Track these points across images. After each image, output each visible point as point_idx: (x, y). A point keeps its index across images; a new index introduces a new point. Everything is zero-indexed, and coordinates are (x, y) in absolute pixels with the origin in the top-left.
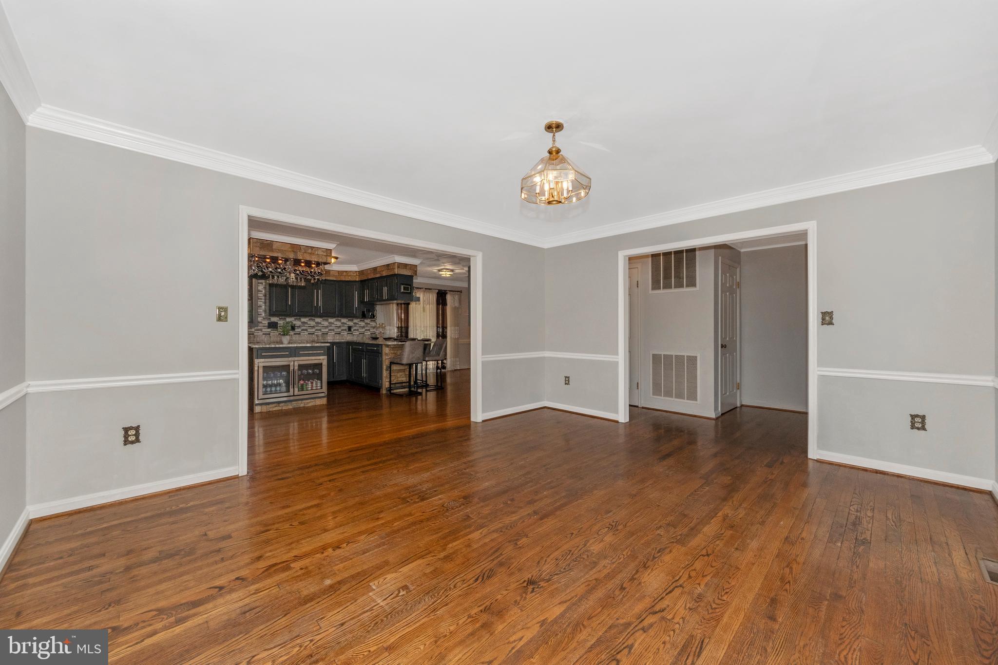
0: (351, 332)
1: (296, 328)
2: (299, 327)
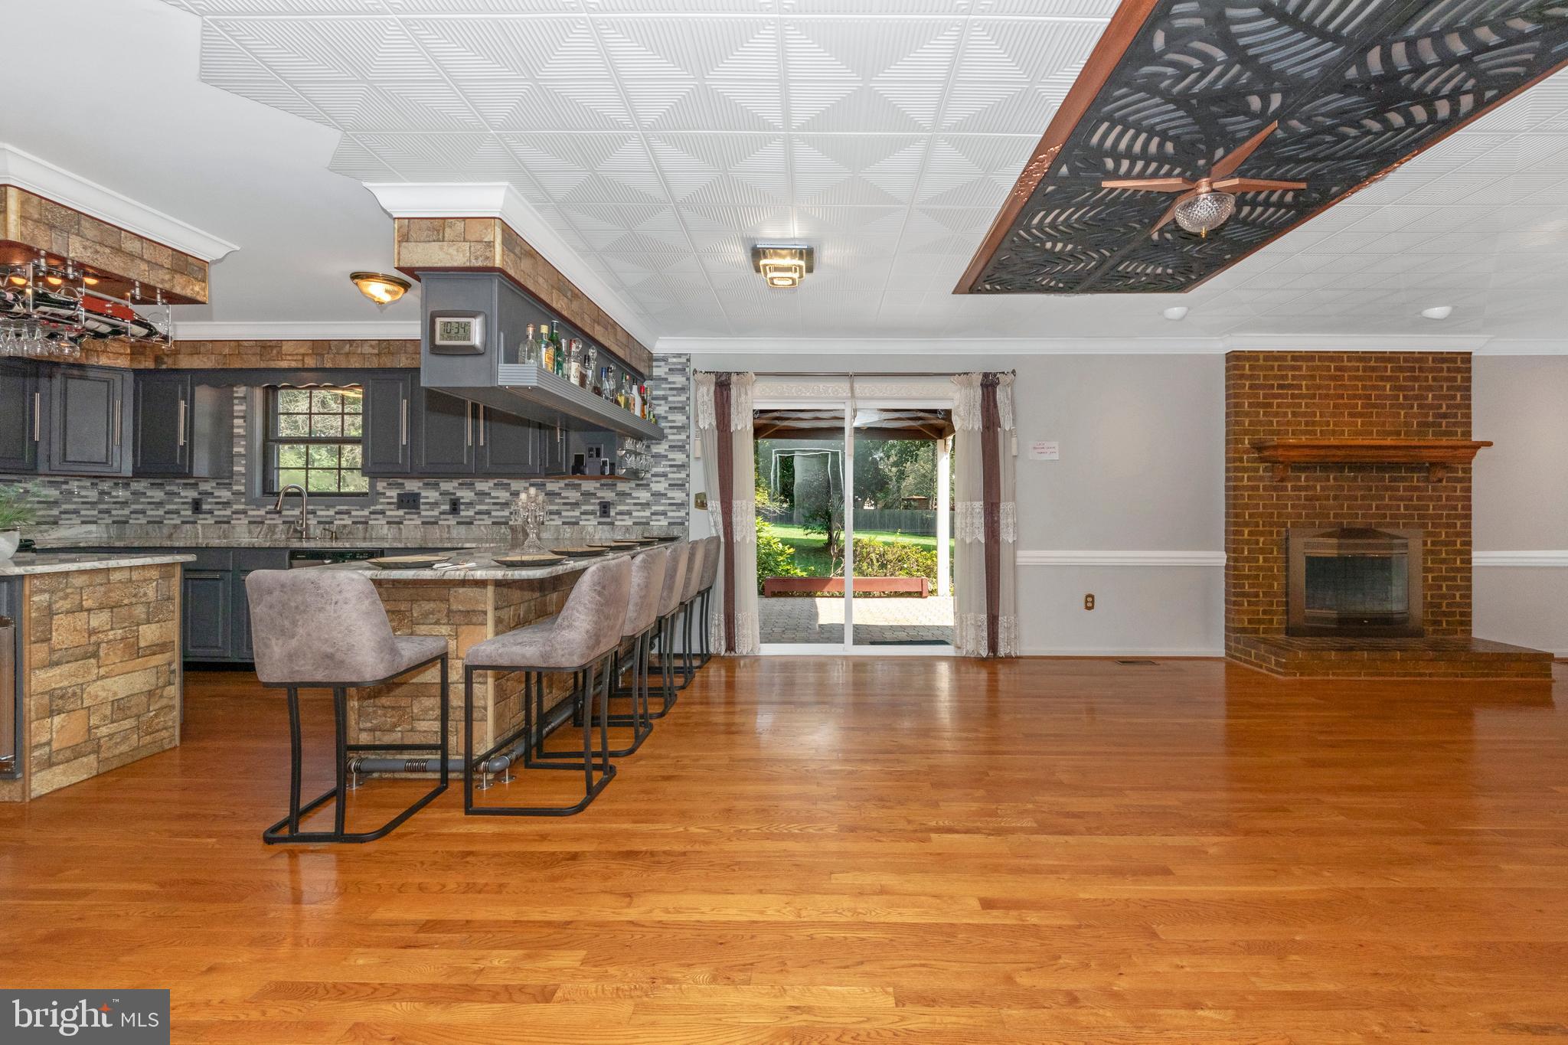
0: (608, 520)
1: (462, 507)
2: (470, 504)
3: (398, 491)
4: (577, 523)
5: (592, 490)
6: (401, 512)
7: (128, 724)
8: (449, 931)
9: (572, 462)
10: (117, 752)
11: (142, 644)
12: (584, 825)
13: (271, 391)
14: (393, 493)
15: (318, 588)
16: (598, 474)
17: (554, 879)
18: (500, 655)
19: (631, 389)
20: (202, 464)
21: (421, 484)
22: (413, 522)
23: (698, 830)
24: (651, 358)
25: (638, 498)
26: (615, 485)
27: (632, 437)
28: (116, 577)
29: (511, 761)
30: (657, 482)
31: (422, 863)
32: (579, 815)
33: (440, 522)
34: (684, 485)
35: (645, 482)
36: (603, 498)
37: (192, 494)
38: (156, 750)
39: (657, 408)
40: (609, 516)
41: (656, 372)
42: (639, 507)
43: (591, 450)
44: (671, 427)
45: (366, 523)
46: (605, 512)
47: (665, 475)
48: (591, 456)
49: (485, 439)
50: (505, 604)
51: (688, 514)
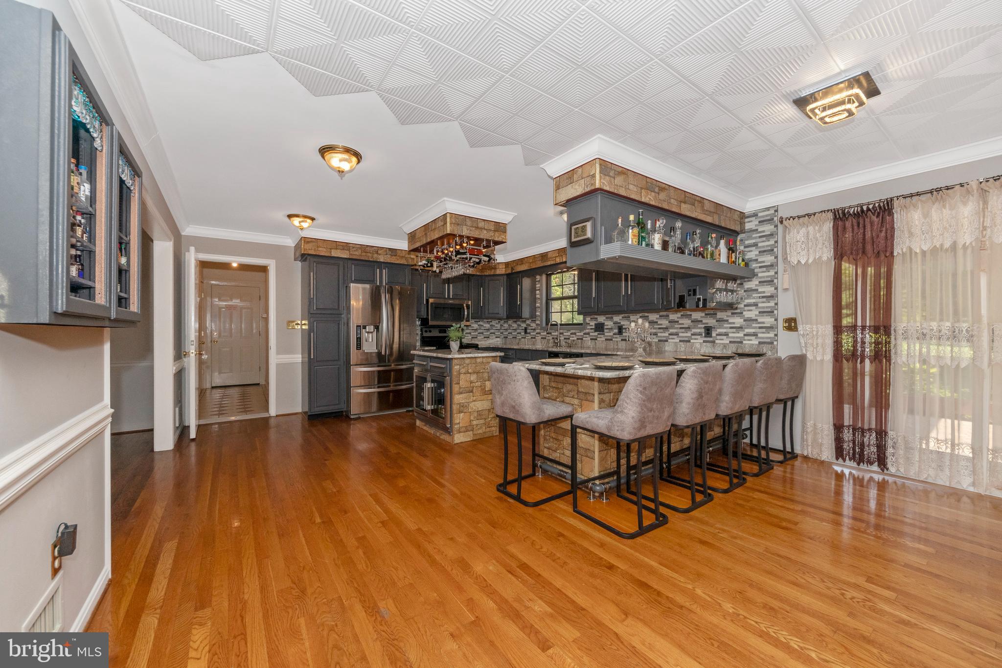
3: (595, 322)
4: (689, 341)
5: (699, 319)
6: (596, 334)
7: (482, 421)
8: (529, 575)
9: (677, 300)
10: (479, 432)
11: (487, 390)
12: (628, 549)
13: (549, 276)
14: (593, 323)
15: (508, 373)
16: (694, 307)
17: (592, 575)
18: (587, 422)
19: (718, 244)
20: (526, 313)
21: (605, 318)
22: (601, 339)
23: (703, 595)
24: (742, 216)
25: (734, 323)
26: (716, 314)
27: (721, 279)
28: (479, 360)
29: (605, 489)
30: (749, 310)
31: (541, 529)
32: (630, 541)
33: (613, 339)
34: (773, 312)
35: (738, 311)
36: (707, 323)
37: (524, 325)
38: (491, 435)
39: (749, 253)
40: (711, 337)
41: (748, 226)
42: (734, 330)
43: (690, 291)
44: (760, 267)
45: (582, 339)
46: (708, 334)
47: (756, 305)
48: (689, 295)
49: (631, 290)
50: (607, 391)
51: (776, 335)
